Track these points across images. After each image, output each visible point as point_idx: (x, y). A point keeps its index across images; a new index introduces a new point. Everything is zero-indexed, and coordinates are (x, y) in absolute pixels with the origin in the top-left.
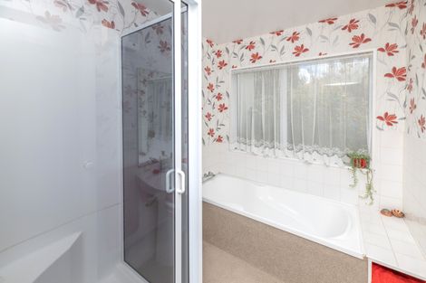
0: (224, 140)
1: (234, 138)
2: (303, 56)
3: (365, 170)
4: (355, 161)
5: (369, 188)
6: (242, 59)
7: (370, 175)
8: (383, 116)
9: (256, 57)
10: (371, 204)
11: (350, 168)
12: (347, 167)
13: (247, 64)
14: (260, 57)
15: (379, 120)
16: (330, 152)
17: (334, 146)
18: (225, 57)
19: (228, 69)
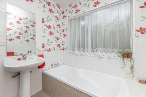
0: (65, 49)
1: (69, 48)
2: (98, 6)
3: (129, 59)
4: (124, 55)
5: (132, 68)
6: (72, 13)
7: (132, 62)
8: (139, 30)
9: (78, 11)
10: (133, 77)
11: (122, 58)
12: (119, 58)
13: (74, 14)
14: (79, 10)
15: (137, 32)
16: (111, 51)
17: (113, 48)
18: (65, 14)
19: (67, 18)
